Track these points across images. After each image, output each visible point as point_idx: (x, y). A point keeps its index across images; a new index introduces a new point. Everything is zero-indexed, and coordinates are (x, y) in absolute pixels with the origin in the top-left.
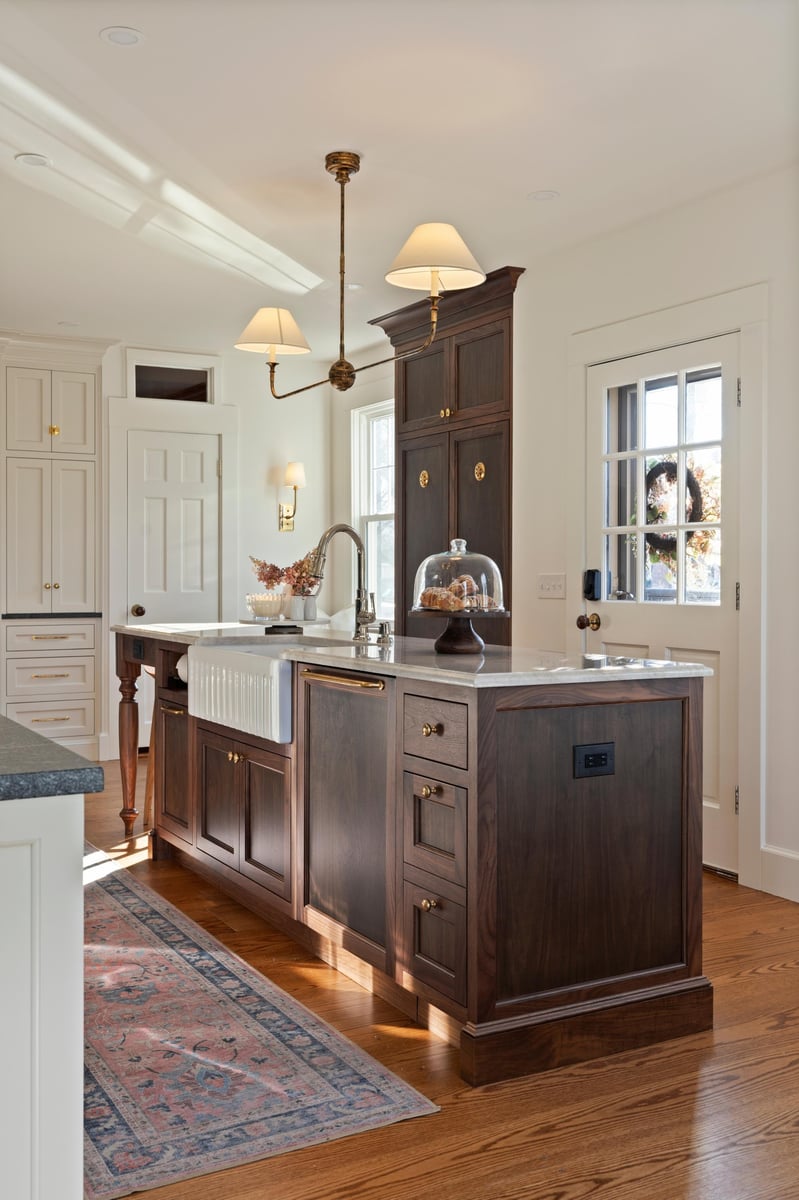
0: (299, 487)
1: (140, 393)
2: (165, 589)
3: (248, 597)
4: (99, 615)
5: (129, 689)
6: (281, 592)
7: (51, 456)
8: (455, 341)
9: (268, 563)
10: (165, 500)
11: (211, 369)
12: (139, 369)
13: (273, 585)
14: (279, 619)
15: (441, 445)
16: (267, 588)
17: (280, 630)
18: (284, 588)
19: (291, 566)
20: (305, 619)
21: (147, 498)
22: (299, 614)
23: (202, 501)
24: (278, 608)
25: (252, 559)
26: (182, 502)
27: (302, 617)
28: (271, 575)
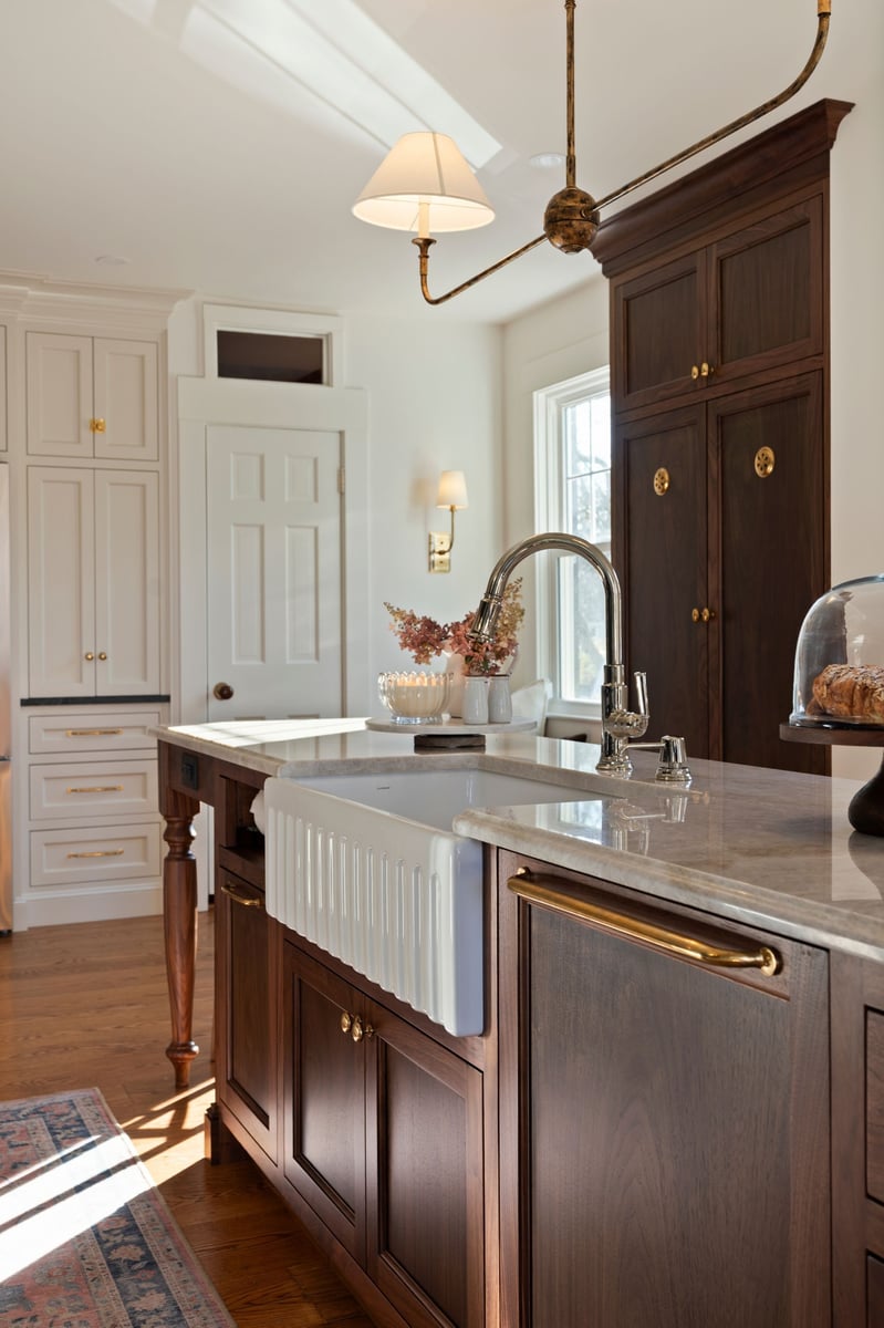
0: (457, 507)
1: (225, 371)
2: (263, 658)
3: (381, 680)
4: (166, 699)
5: (179, 837)
6: (443, 669)
7: (94, 463)
8: (715, 253)
9: (419, 616)
10: (262, 528)
11: (329, 336)
12: (222, 336)
13: (428, 656)
14: (440, 723)
15: (692, 424)
16: (418, 660)
17: (443, 742)
18: (450, 665)
19: (461, 619)
20: (491, 722)
21: (236, 525)
22: (479, 711)
23: (316, 530)
24: (440, 696)
25: (389, 607)
26: (287, 529)
27: (486, 720)
28: (425, 637)
